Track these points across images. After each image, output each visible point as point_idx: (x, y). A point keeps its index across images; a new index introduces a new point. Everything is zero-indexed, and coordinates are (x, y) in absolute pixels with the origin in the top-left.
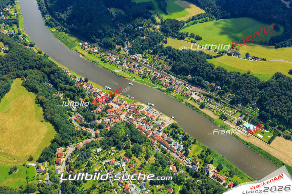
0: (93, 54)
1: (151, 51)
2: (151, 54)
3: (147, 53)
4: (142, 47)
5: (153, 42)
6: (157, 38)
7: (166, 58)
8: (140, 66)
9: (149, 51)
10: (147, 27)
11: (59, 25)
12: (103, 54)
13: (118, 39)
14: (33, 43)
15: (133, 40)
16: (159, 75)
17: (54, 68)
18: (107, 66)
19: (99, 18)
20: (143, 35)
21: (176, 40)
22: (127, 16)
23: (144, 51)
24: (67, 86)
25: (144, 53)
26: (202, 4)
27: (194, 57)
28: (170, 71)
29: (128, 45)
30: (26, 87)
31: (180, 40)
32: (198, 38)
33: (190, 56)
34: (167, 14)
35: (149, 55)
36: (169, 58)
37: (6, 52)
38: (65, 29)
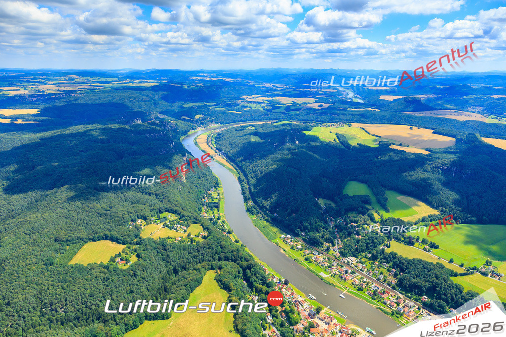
0: (296, 250)
1: (369, 255)
2: (369, 259)
3: (363, 257)
4: (357, 249)
5: (372, 244)
6: (376, 239)
7: (390, 267)
8: (355, 273)
9: (366, 255)
10: (363, 224)
11: (261, 213)
12: (307, 251)
13: (327, 235)
14: (231, 230)
15: (345, 238)
16: (380, 288)
17: (251, 262)
18: (312, 267)
19: (306, 209)
20: (358, 234)
21: (402, 244)
22: (338, 209)
23: (360, 254)
24: (264, 288)
25: (359, 257)
26: (434, 203)
27: (431, 271)
28: (396, 286)
29: (338, 244)
30: (218, 283)
31: (408, 245)
32: (434, 246)
33: (425, 268)
34: (388, 211)
35: (367, 260)
36: (393, 268)
37: (204, 237)
38: (267, 218)
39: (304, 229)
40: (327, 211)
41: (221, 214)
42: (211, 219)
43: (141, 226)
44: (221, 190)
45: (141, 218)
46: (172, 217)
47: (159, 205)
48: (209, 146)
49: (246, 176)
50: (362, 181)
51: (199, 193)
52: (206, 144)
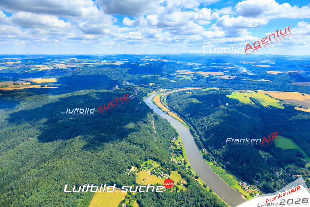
11: (215, 160)
22: (278, 161)
37: (185, 186)
38: (221, 165)
39: (258, 178)
40: (269, 162)
41: (186, 160)
42: (180, 164)
43: (135, 172)
44: (180, 139)
45: (134, 165)
46: (156, 165)
47: (144, 154)
48: (163, 105)
49: (195, 128)
50: (287, 137)
51: (166, 142)
52: (160, 103)
